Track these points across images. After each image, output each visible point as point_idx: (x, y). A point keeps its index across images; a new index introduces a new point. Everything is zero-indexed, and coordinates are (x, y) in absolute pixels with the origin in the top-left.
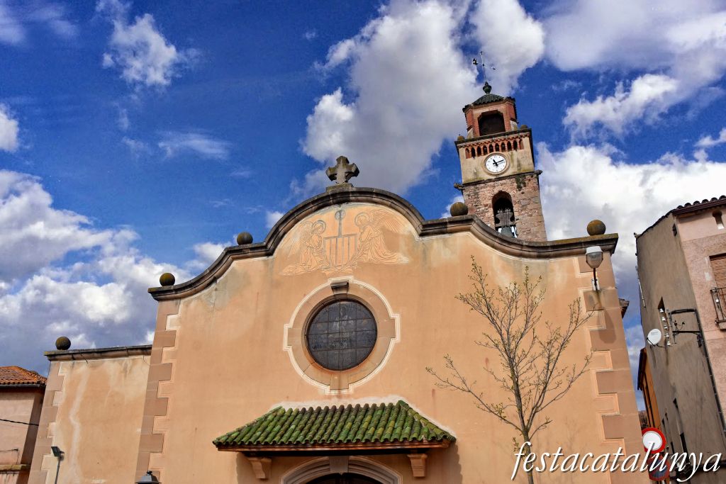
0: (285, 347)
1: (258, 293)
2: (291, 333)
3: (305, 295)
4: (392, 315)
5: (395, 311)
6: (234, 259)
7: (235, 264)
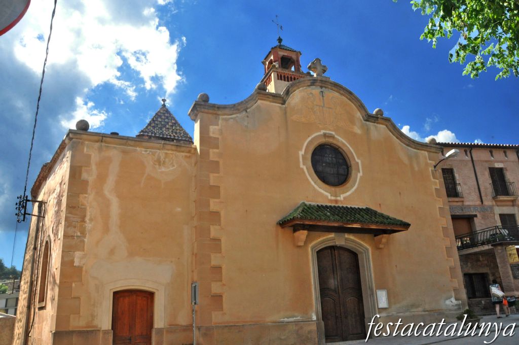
0: (302, 166)
1: (279, 127)
2: (304, 157)
3: (309, 136)
4: (357, 160)
5: (358, 158)
6: (259, 99)
7: (259, 102)
